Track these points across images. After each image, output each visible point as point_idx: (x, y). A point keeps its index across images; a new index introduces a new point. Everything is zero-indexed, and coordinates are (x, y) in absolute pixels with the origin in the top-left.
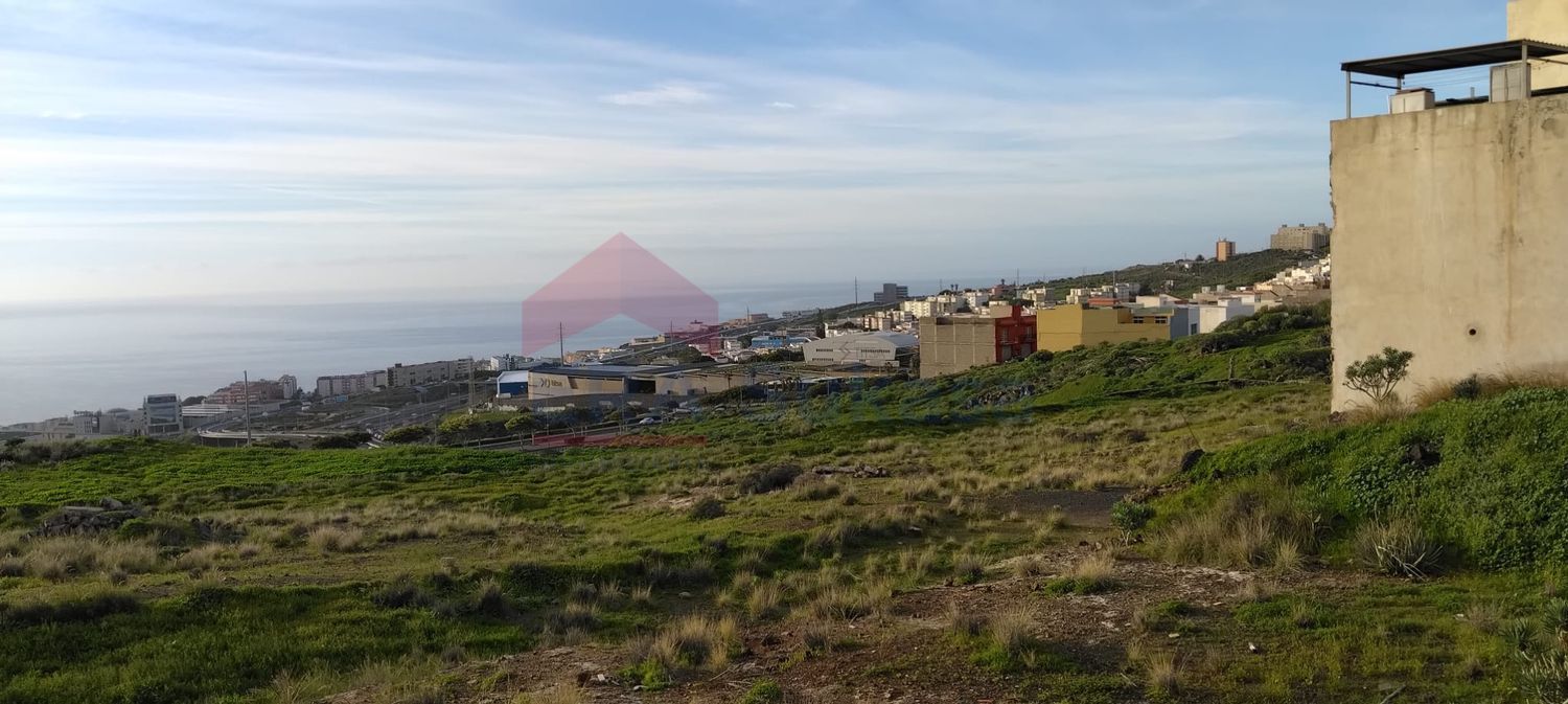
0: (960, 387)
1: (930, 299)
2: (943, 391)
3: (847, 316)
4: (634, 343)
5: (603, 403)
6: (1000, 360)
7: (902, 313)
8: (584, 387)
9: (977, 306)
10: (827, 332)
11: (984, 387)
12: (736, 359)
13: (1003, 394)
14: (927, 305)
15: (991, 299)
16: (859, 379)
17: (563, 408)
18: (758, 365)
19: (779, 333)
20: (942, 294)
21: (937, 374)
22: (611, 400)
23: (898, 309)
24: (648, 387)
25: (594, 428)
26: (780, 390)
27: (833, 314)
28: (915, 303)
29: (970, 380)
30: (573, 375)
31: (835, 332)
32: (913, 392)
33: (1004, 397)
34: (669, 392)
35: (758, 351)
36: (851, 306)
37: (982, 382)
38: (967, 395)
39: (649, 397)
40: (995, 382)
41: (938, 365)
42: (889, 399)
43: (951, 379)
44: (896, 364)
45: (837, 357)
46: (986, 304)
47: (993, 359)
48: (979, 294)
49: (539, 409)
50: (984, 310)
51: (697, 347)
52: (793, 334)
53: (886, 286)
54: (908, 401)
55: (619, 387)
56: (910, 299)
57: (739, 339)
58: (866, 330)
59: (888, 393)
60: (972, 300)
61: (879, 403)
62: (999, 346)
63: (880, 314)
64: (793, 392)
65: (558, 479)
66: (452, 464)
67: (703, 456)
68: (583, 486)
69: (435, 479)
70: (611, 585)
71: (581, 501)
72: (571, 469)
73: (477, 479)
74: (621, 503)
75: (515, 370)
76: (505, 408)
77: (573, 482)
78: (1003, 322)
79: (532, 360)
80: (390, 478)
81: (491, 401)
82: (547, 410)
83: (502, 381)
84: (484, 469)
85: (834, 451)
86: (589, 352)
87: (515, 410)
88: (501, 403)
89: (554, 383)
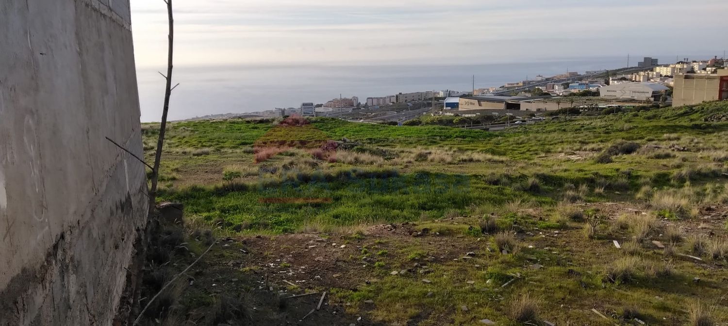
0: (696, 112)
1: (671, 66)
2: (685, 114)
3: (623, 74)
4: (507, 86)
5: (494, 113)
6: (720, 98)
7: (655, 73)
8: (486, 106)
9: (699, 70)
10: (611, 82)
11: (711, 112)
12: (561, 94)
13: (723, 116)
14: (669, 69)
15: (708, 66)
16: (631, 106)
17: (475, 115)
18: (574, 98)
19: (584, 82)
20: (679, 63)
21: (682, 105)
22: (498, 112)
23: (652, 70)
24: (516, 107)
25: (492, 124)
26: (586, 110)
27: (614, 73)
28: (662, 68)
29: (703, 109)
30: (480, 100)
31: (616, 82)
32: (669, 113)
33: (724, 118)
34: (527, 109)
35: (573, 91)
36: (624, 69)
37: (710, 109)
38: (701, 116)
39: (516, 111)
40: (718, 110)
41: (684, 100)
42: (655, 117)
43: (691, 107)
44: (652, 99)
45: (619, 95)
46: (705, 69)
47: (717, 98)
48: (701, 64)
49: (463, 115)
50: (703, 72)
51: (540, 88)
52: (592, 82)
53: (645, 59)
54: (666, 118)
55: (502, 106)
56: (658, 66)
57: (562, 85)
58: (633, 81)
59: (654, 113)
60: (696, 67)
61: (649, 118)
62: (721, 91)
63: (642, 73)
64: (594, 112)
65: (507, 143)
66: (457, 134)
67: (574, 137)
68: (520, 147)
69: (451, 140)
70: (585, 185)
71: (521, 153)
72: (511, 139)
73: (470, 142)
74: (541, 156)
75: (452, 97)
76: (448, 114)
77: (514, 145)
78: (725, 78)
79: (458, 92)
80: (433, 138)
81: (442, 110)
82: (467, 116)
83: (446, 102)
84: (472, 137)
85: (646, 138)
86: (485, 90)
87: (453, 115)
88: (446, 111)
89: (471, 103)
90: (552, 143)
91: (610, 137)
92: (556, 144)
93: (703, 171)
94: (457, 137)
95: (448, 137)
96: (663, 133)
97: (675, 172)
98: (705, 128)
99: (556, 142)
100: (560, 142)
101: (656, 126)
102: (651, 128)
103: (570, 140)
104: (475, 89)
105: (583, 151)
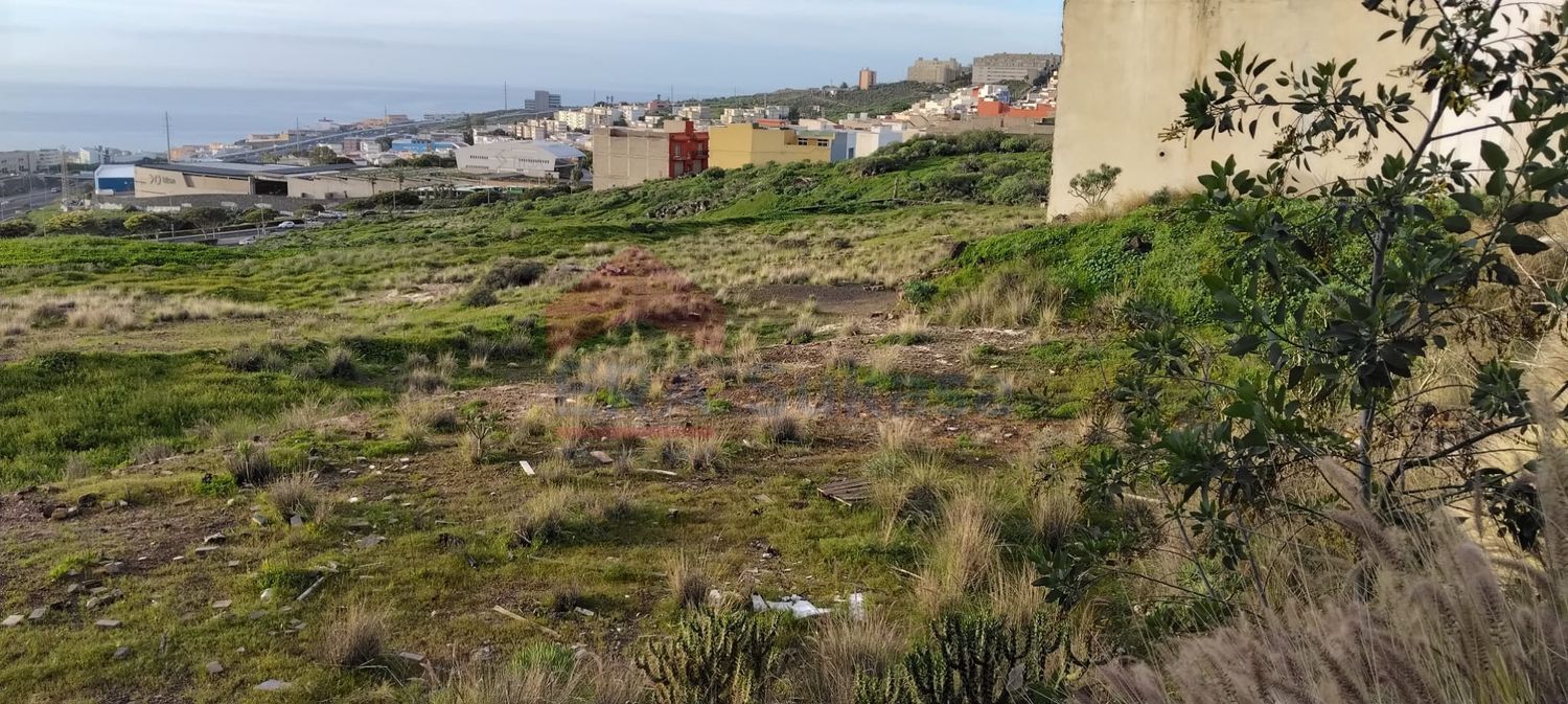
0: (635, 200)
1: (585, 110)
2: (617, 204)
3: (499, 123)
4: (251, 140)
5: (226, 204)
6: (672, 175)
7: (557, 123)
8: (203, 186)
9: (634, 120)
10: (475, 138)
11: (660, 201)
12: (376, 162)
13: (680, 208)
14: (582, 116)
15: (647, 114)
16: (518, 189)
17: (178, 209)
18: (405, 170)
19: (422, 136)
20: (598, 105)
21: (610, 186)
22: (235, 201)
23: (551, 118)
24: (280, 188)
25: (225, 230)
26: (432, 197)
27: (481, 120)
28: (570, 113)
29: (645, 194)
30: (188, 173)
31: (485, 139)
32: (588, 203)
33: (680, 212)
34: (304, 195)
35: (402, 155)
36: (499, 112)
37: (658, 195)
38: (644, 208)
39: (279, 199)
40: (670, 196)
41: (612, 177)
42: (564, 209)
43: (626, 191)
44: (556, 175)
45: (494, 165)
46: (642, 119)
47: (666, 174)
48: (635, 108)
49: (149, 209)
50: (640, 124)
51: (330, 146)
52: (439, 138)
53: (538, 94)
54: (584, 213)
55: (245, 188)
56: (561, 108)
57: (378, 141)
58: (519, 138)
59: (562, 203)
60: (629, 115)
61: (554, 213)
62: (672, 161)
63: (533, 122)
64: (450, 200)
65: (266, 274)
66: (139, 255)
67: (415, 256)
68: (299, 281)
69: (126, 271)
70: (448, 355)
71: (302, 295)
72: (276, 264)
73: (174, 272)
74: (348, 297)
75: (113, 163)
76: (108, 206)
77: (285, 277)
78: (676, 138)
79: (130, 153)
80: (75, 268)
81: (90, 197)
82: (158, 210)
83: (101, 176)
84: (178, 261)
85: (553, 253)
86: (198, 148)
87: (120, 207)
88: (101, 199)
89: (167, 180)
90: (369, 268)
91: (485, 251)
92: (377, 270)
93: (659, 311)
94: (139, 262)
95: (116, 264)
96: (584, 242)
97: (613, 316)
98: (652, 231)
99: (377, 265)
100: (387, 267)
101: (568, 229)
102: (560, 233)
103: (406, 260)
104: (176, 146)
105: (436, 282)
